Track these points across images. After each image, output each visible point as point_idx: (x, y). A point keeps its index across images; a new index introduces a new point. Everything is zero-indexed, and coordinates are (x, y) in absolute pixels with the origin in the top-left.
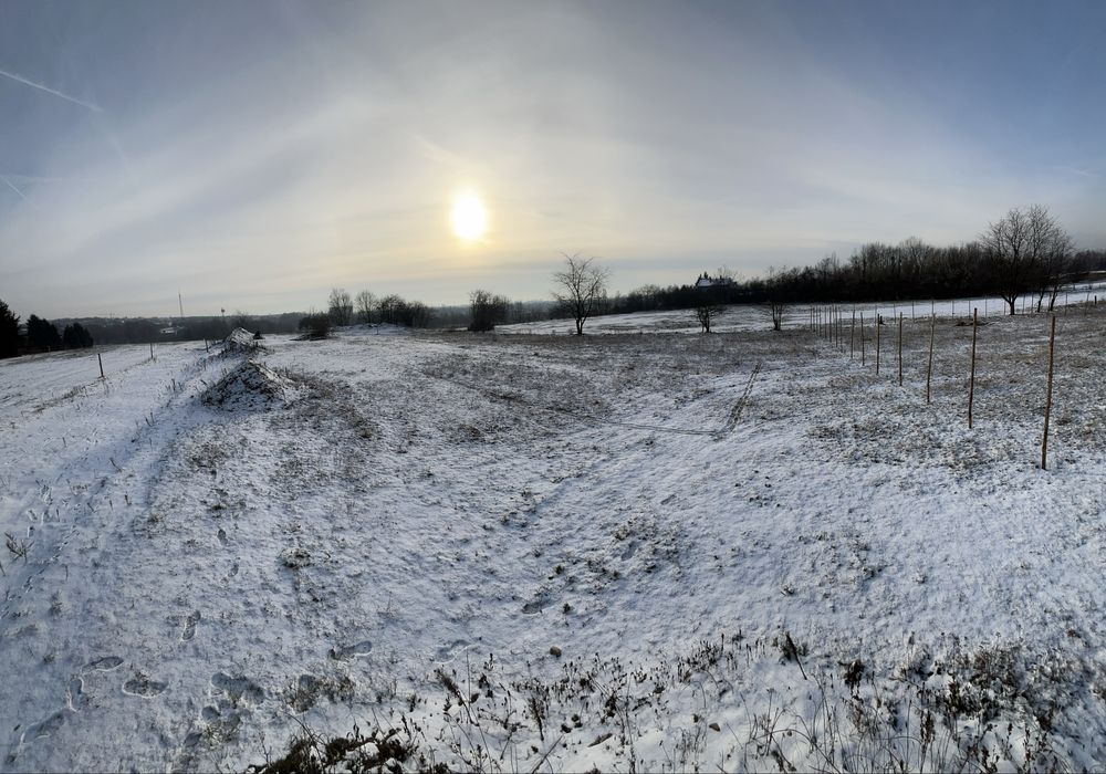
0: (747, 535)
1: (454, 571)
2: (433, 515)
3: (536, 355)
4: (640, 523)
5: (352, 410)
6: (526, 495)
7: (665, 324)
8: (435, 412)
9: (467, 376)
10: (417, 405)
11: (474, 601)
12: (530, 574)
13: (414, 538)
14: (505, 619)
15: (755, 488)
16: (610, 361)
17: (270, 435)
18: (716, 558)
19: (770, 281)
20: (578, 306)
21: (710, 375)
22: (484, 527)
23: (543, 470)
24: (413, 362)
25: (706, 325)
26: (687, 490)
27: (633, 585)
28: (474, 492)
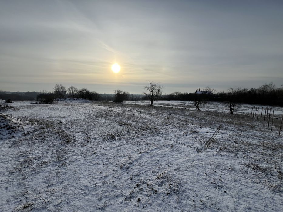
0: (209, 198)
1: (101, 189)
2: (95, 169)
3: (137, 111)
4: (166, 174)
5: (63, 132)
6: (129, 158)
7: (182, 105)
8: (99, 130)
9: (112, 117)
10: (92, 128)
11: (108, 199)
12: (128, 186)
13: (86, 179)
14: (118, 204)
15: (214, 179)
16: (161, 115)
17: (13, 150)
18: (194, 201)
19: (230, 93)
20: (152, 97)
21: (198, 126)
22: (114, 170)
23: (136, 149)
24: (91, 112)
25: (198, 107)
26: (185, 168)
27: (161, 198)
28: (111, 157)
